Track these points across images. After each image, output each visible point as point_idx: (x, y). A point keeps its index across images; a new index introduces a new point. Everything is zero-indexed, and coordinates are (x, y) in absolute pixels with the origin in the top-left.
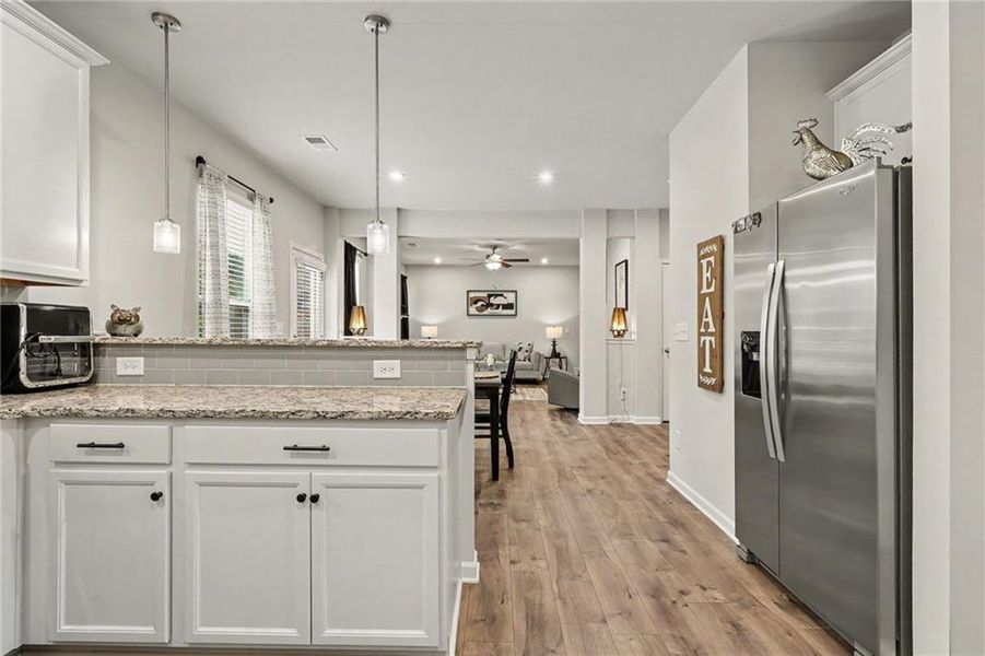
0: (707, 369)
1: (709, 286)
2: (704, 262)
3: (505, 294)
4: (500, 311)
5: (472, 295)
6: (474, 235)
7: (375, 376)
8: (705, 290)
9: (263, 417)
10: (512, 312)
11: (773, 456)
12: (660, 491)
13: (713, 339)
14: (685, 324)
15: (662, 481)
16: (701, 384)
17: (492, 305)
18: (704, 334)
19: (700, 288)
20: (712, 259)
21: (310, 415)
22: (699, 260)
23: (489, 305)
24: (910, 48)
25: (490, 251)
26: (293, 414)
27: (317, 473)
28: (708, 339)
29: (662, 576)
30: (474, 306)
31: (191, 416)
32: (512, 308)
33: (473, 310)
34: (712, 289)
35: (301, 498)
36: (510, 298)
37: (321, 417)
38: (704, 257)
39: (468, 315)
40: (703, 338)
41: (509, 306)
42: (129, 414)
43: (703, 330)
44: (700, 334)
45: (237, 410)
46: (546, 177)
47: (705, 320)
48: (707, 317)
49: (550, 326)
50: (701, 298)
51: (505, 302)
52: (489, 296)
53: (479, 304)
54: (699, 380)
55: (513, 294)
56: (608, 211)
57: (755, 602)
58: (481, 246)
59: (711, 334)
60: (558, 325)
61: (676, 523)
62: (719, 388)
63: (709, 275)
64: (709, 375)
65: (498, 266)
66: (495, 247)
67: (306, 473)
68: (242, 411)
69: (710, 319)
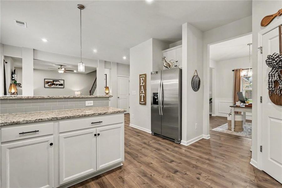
0: (142, 100)
1: (143, 83)
2: (141, 79)
3: (60, 81)
4: (58, 86)
5: (46, 80)
6: (55, 61)
7: (86, 105)
8: (141, 84)
9: (85, 116)
10: (63, 87)
11: (160, 114)
12: (130, 128)
13: (144, 94)
14: (135, 91)
15: (129, 126)
16: (140, 104)
17: (54, 84)
18: (141, 93)
19: (140, 83)
20: (144, 78)
21: (97, 114)
22: (140, 78)
23: (53, 84)
24: (182, 47)
25: (60, 67)
26: (93, 114)
27: (98, 128)
28: (142, 94)
29: (143, 141)
30: (47, 84)
31: (63, 119)
32: (62, 85)
33: (47, 86)
34: (144, 84)
35: (95, 135)
36: (62, 82)
37: (100, 115)
38: (141, 78)
39: (45, 87)
40: (141, 94)
41: (61, 85)
42: (40, 121)
43: (141, 92)
44: (140, 93)
45: (77, 115)
46: (95, 51)
47: (141, 90)
48: (142, 90)
49: (76, 91)
50: (140, 86)
51: (60, 83)
52: (54, 81)
53: (49, 84)
54: (140, 103)
55: (63, 81)
56: (105, 61)
57: (159, 140)
58: (56, 65)
59: (143, 93)
60: (79, 91)
61: (138, 132)
62: (145, 104)
63: (143, 81)
64: (143, 102)
65: (62, 72)
66: (61, 66)
67: (95, 129)
68: (79, 115)
69: (143, 90)
